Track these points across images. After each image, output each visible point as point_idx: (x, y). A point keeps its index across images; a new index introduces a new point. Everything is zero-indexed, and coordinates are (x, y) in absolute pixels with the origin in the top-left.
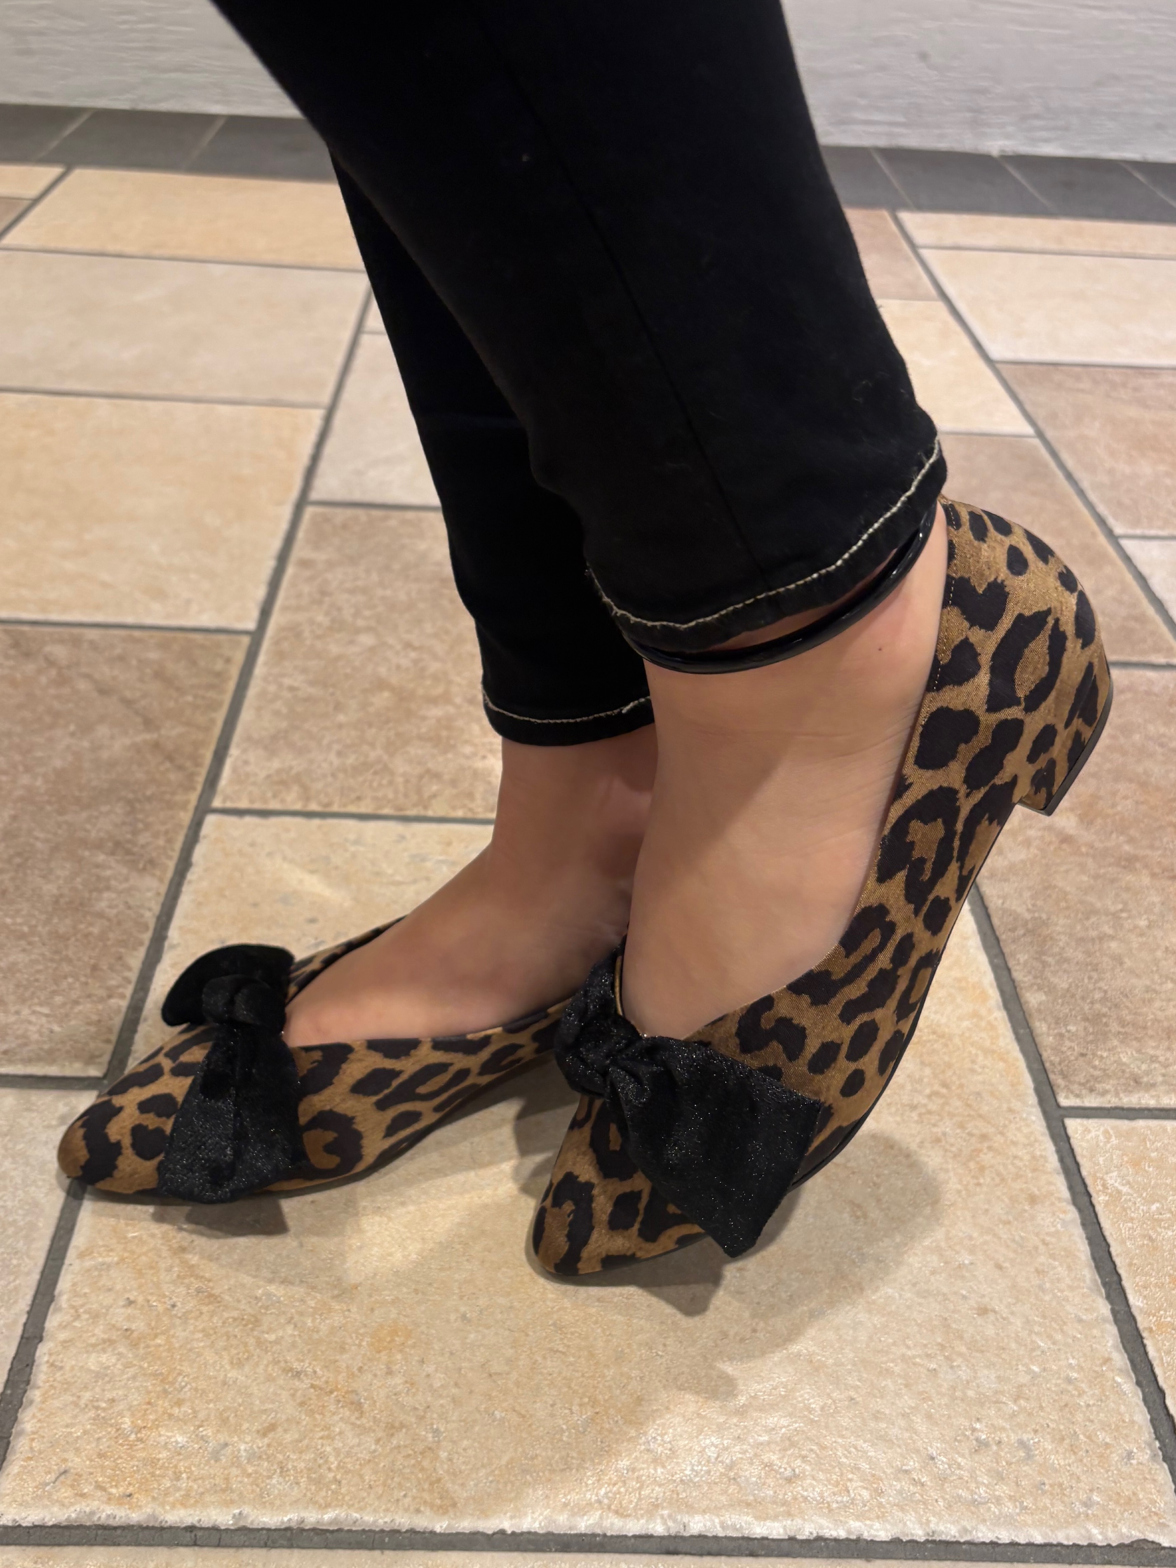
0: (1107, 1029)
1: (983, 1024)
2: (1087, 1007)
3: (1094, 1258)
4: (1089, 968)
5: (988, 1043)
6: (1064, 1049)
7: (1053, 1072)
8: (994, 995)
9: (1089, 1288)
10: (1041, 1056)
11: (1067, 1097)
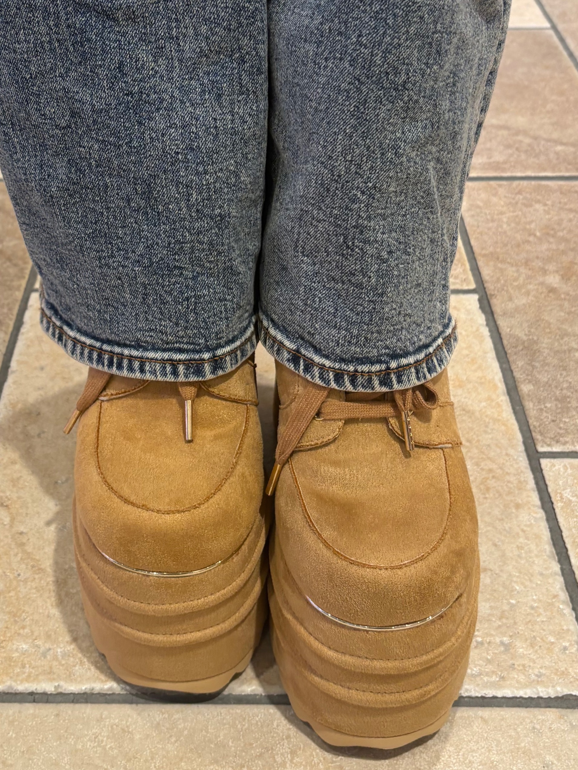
0: (569, 405)
1: (494, 404)
2: (558, 392)
3: (552, 539)
4: (561, 368)
5: (496, 416)
6: (542, 418)
7: (535, 431)
8: (501, 387)
9: (548, 556)
10: (528, 422)
11: (542, 446)
